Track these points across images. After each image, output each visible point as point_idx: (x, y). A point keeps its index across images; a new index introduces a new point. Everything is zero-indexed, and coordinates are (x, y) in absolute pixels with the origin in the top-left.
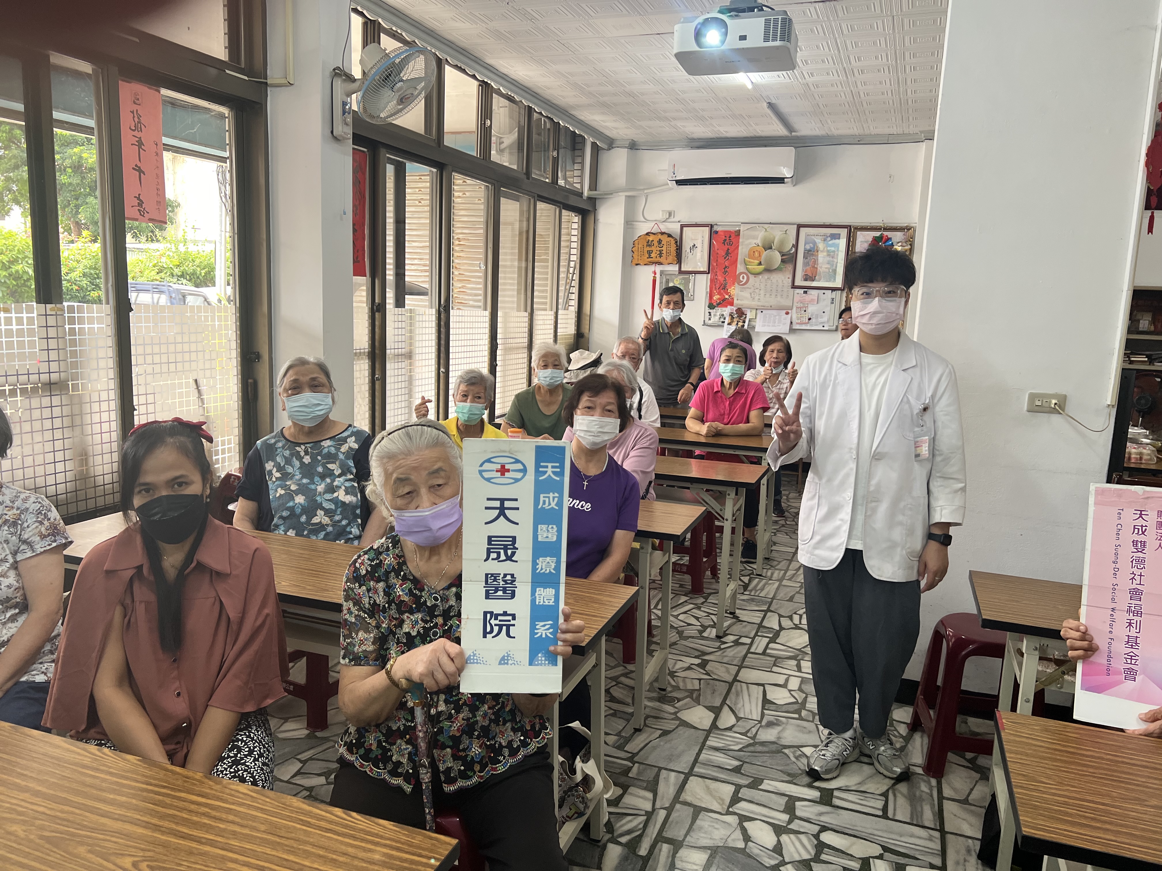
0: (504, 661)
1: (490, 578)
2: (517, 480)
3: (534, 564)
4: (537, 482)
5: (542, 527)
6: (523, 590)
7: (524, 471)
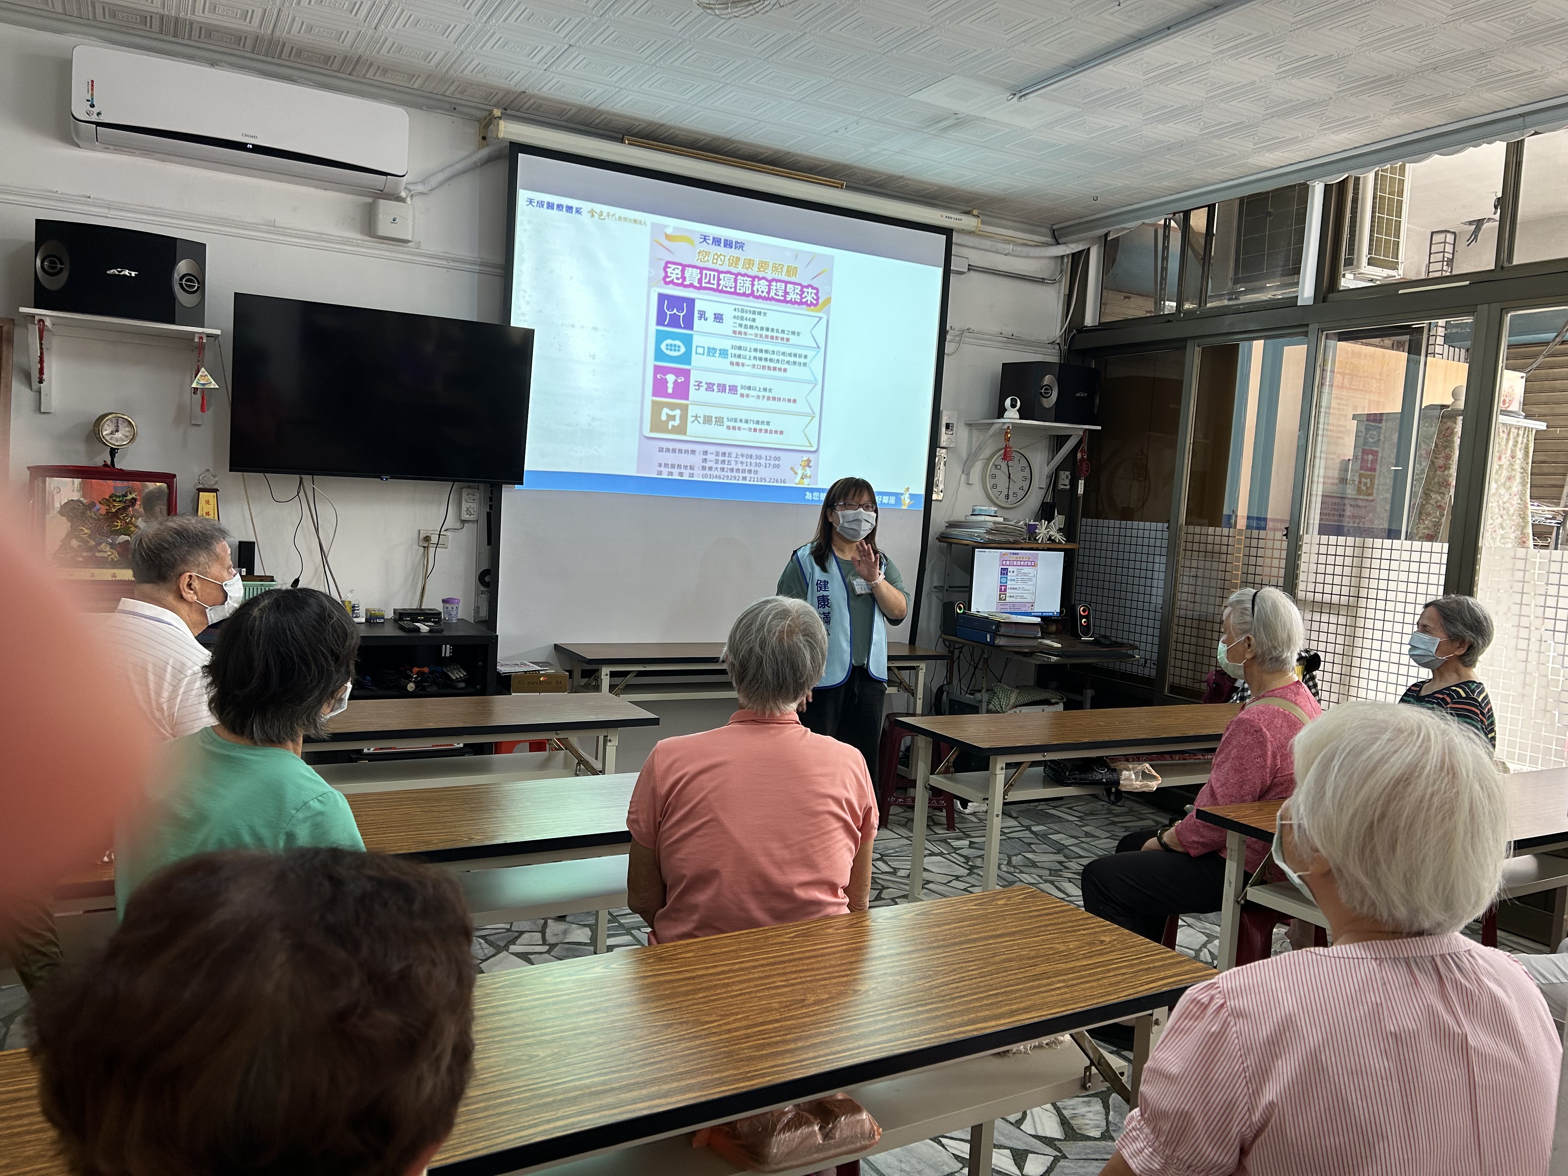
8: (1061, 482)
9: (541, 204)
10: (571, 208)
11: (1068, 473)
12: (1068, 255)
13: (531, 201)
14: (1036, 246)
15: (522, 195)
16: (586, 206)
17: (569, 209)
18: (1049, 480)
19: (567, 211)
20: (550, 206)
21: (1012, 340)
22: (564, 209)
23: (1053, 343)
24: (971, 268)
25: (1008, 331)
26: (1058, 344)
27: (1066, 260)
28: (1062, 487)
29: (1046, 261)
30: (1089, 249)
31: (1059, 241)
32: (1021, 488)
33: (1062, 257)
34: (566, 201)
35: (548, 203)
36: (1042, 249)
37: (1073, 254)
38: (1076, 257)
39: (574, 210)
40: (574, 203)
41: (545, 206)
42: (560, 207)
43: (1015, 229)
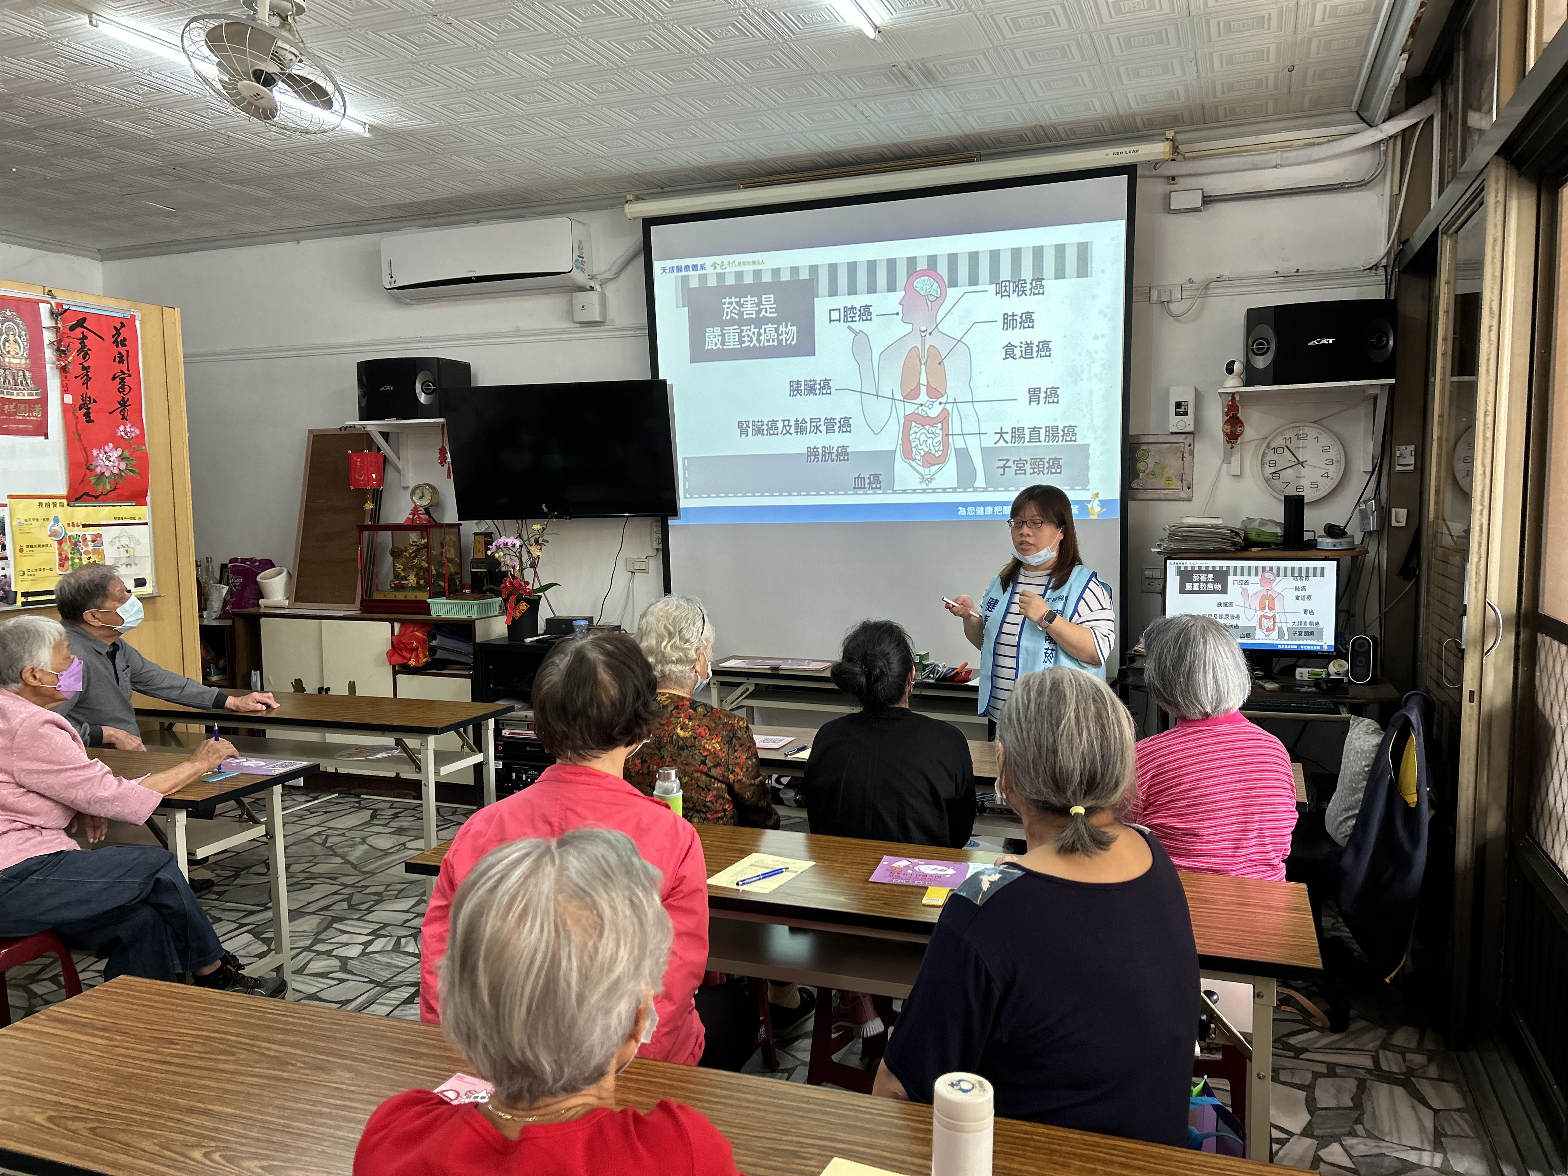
8: (1399, 461)
9: (672, 270)
10: (697, 265)
11: (1413, 447)
12: (1392, 137)
13: (664, 270)
14: (1329, 141)
15: (657, 266)
16: (708, 260)
17: (695, 267)
18: (1375, 460)
19: (693, 270)
20: (680, 269)
21: (1291, 277)
22: (691, 268)
23: (1376, 267)
24: (1208, 200)
25: (1289, 267)
26: (1383, 267)
27: (1390, 144)
28: (1398, 468)
30: (1431, 118)
31: (1372, 123)
32: (1325, 476)
33: (1380, 142)
34: (690, 262)
35: (678, 267)
36: (1339, 142)
38: (1408, 133)
39: (699, 267)
40: (698, 261)
41: (675, 270)
42: (686, 267)
43: (1288, 129)
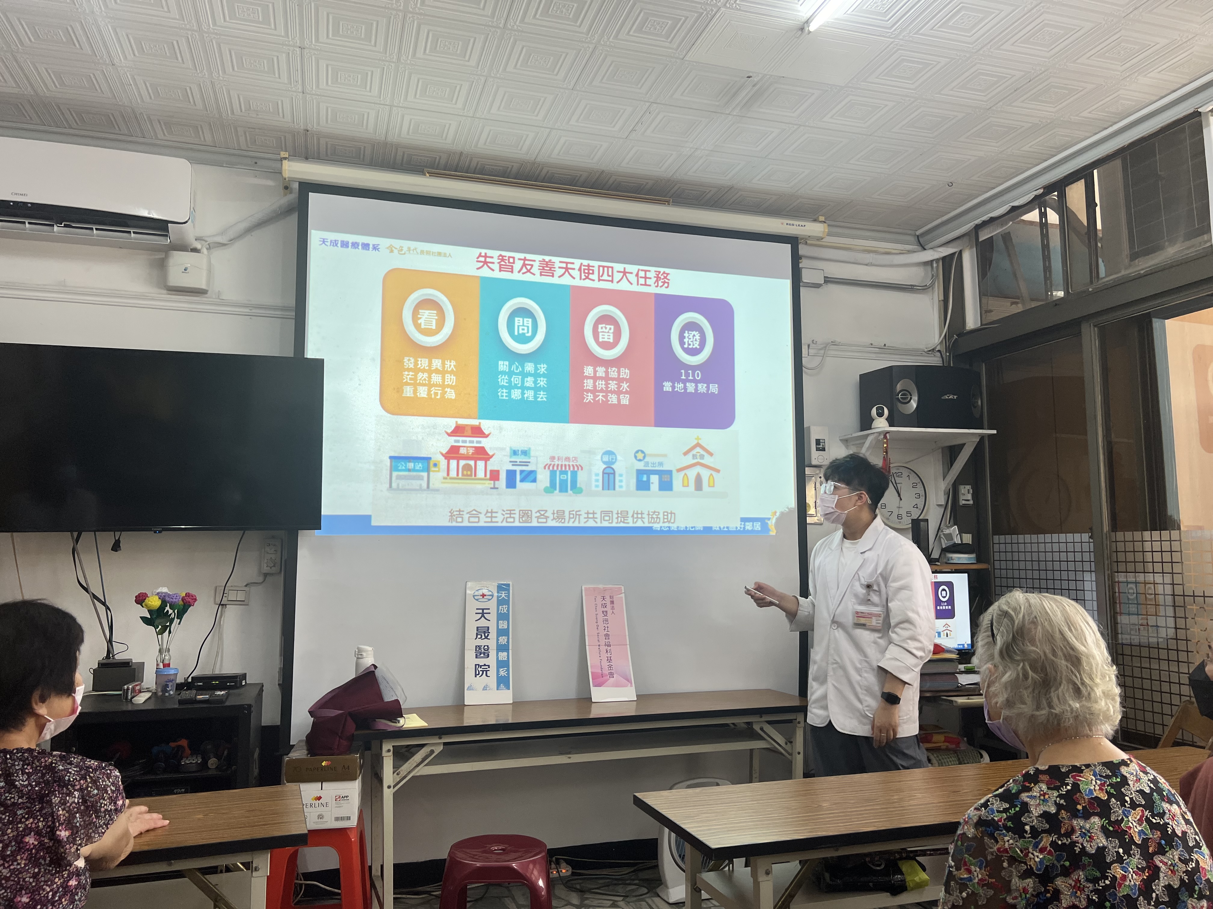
0: (485, 688)
1: (478, 647)
2: (489, 600)
3: (498, 640)
4: (498, 600)
5: (500, 622)
6: (493, 653)
7: (492, 596)
8: (962, 497)
9: (334, 243)
10: (368, 245)
11: (968, 487)
12: (937, 260)
13: (324, 241)
14: (900, 253)
15: (315, 236)
16: (384, 242)
17: (366, 246)
18: (946, 496)
19: (363, 248)
20: (345, 244)
21: (884, 349)
22: (360, 247)
23: (932, 350)
24: (828, 280)
25: (880, 341)
26: (939, 351)
27: (935, 265)
28: (964, 502)
29: (914, 269)
30: (960, 252)
31: (926, 247)
32: (916, 506)
33: (932, 261)
34: (361, 239)
35: (342, 242)
36: (907, 256)
37: (944, 259)
38: (946, 261)
39: (371, 246)
40: (372, 240)
41: (339, 245)
42: (355, 245)
43: (874, 239)
